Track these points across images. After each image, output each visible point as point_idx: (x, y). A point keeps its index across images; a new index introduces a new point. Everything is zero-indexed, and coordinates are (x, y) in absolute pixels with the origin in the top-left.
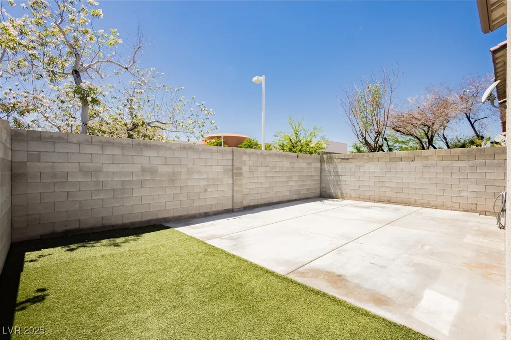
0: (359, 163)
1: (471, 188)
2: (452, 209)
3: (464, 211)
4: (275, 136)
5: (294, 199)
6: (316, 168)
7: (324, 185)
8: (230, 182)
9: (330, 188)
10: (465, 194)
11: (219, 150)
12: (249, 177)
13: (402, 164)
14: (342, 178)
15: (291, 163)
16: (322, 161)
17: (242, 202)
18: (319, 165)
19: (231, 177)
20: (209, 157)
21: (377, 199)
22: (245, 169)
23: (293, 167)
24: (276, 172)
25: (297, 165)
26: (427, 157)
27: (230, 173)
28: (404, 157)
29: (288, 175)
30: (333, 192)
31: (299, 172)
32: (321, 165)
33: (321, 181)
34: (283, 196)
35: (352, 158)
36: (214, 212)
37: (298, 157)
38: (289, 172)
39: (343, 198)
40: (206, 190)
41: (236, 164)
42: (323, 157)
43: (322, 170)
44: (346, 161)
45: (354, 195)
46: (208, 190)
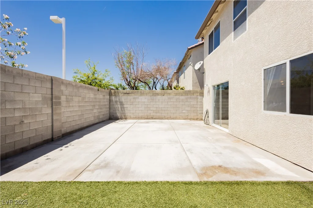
0: (135, 96)
1: (187, 109)
2: (180, 119)
3: (184, 119)
4: (75, 73)
5: (96, 122)
6: (107, 99)
7: (112, 111)
8: (50, 111)
9: (116, 113)
10: (184, 111)
11: (38, 77)
12: (66, 106)
13: (159, 97)
14: (125, 106)
15: (95, 95)
16: (110, 94)
17: (61, 130)
18: (108, 97)
19: (51, 106)
20: (26, 83)
21: (146, 117)
22: (63, 98)
23: (95, 98)
24: (86, 101)
25: (98, 96)
26: (170, 94)
27: (50, 102)
28: (160, 93)
29: (93, 104)
30: (118, 115)
31: (98, 101)
32: (110, 97)
33: (110, 108)
34: (90, 121)
35: (131, 93)
36: (32, 145)
37: (98, 90)
38: (94, 101)
39: (126, 119)
40: (23, 121)
41: (55, 93)
42: (111, 92)
43: (110, 101)
44: (128, 95)
45: (132, 116)
46: (25, 122)
